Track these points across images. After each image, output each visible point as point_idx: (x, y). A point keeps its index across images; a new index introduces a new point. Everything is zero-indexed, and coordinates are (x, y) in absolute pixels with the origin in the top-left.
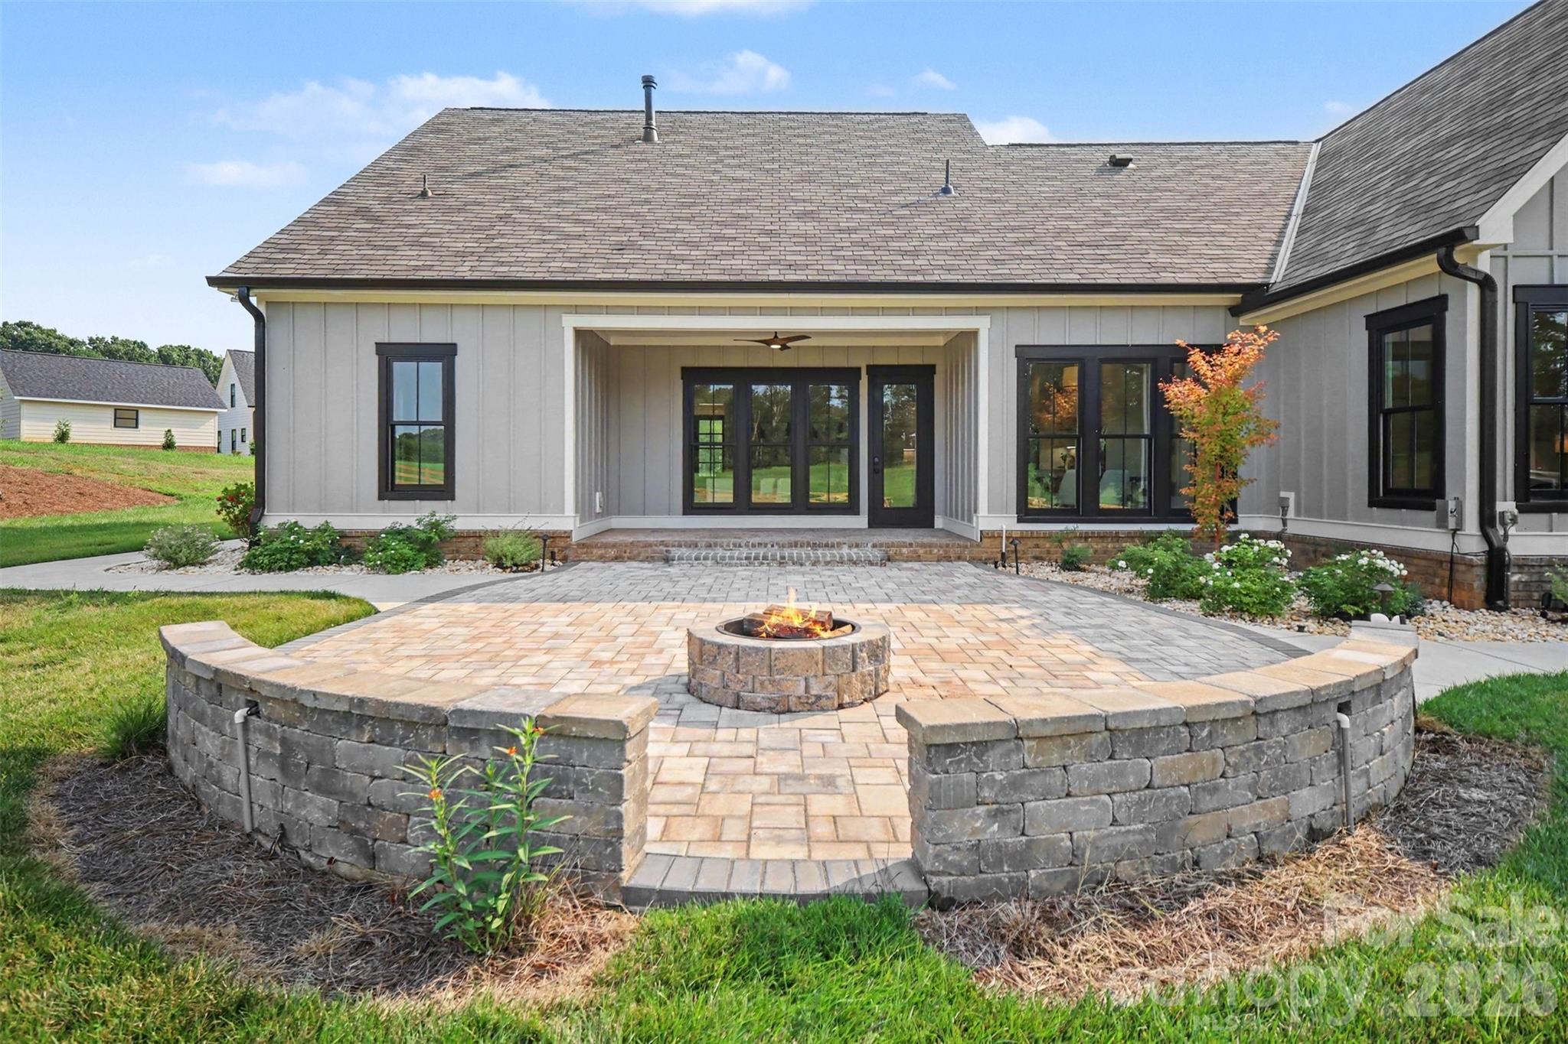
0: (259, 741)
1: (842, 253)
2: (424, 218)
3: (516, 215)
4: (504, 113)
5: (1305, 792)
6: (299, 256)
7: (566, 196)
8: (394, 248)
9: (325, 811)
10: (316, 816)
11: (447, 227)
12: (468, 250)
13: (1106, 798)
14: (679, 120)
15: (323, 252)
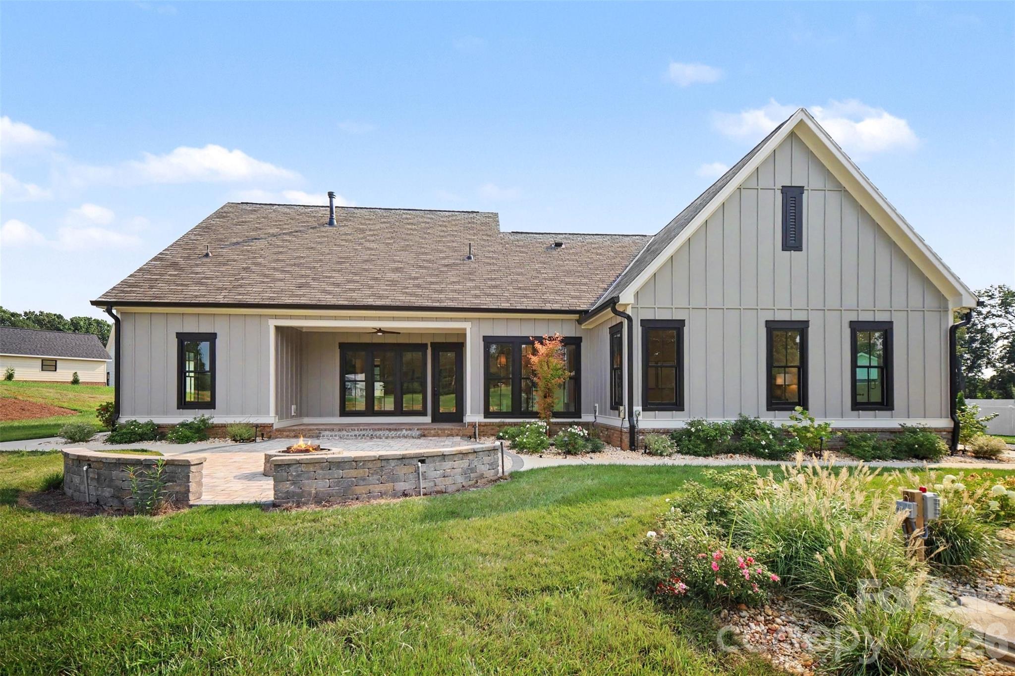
0: (91, 475)
1: (407, 291)
2: (205, 269)
3: (253, 267)
4: (258, 206)
5: (402, 483)
6: (139, 289)
7: (281, 257)
8: (186, 285)
9: (109, 492)
10: (107, 494)
11: (217, 274)
12: (224, 286)
13: (328, 480)
14: (350, 212)
15: (151, 287)
